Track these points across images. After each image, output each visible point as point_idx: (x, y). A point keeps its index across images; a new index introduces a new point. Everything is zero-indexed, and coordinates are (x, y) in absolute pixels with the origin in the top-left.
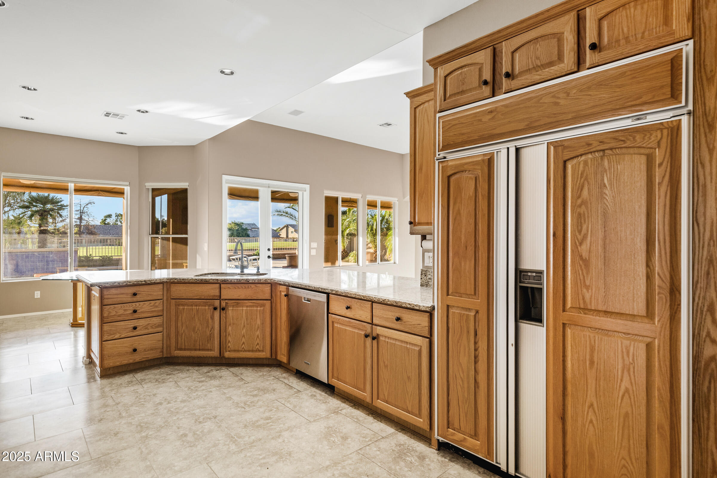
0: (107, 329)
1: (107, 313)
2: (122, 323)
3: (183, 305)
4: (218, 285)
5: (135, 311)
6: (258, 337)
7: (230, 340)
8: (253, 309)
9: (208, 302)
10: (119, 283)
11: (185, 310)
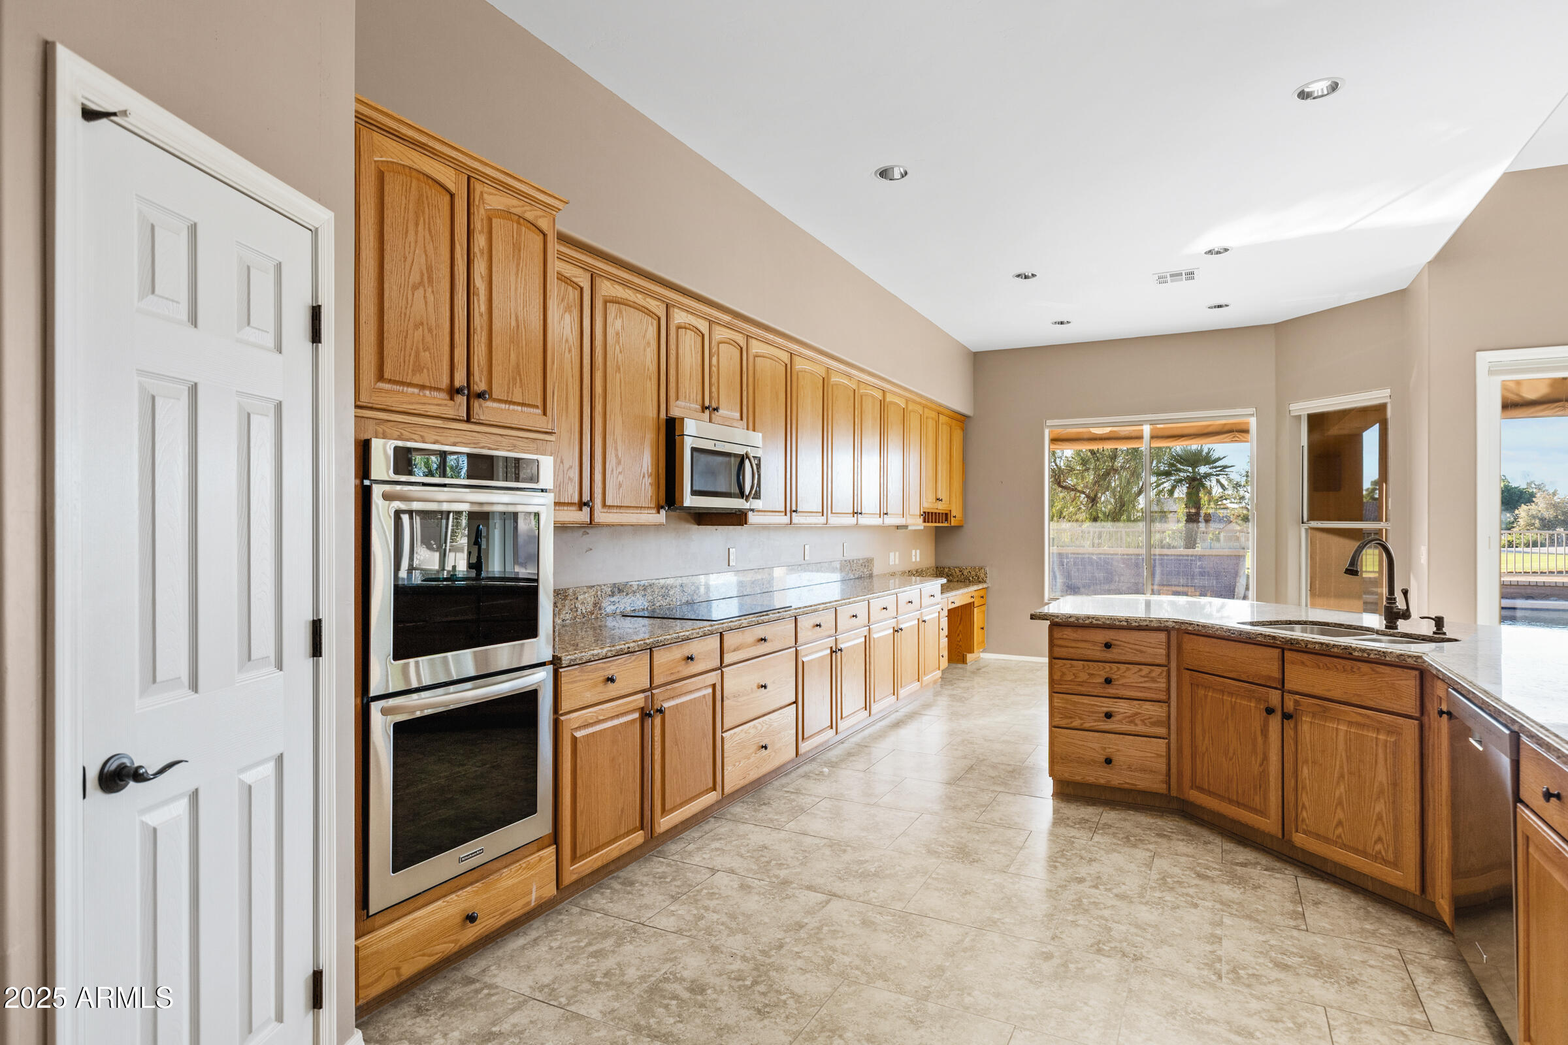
0: (1060, 705)
1: (1059, 674)
2: (1086, 700)
3: (1207, 688)
4: (1276, 652)
5: (1108, 681)
6: (1380, 818)
7: (1307, 804)
8: (1365, 733)
9: (1254, 691)
10: (1078, 619)
11: (1209, 698)
